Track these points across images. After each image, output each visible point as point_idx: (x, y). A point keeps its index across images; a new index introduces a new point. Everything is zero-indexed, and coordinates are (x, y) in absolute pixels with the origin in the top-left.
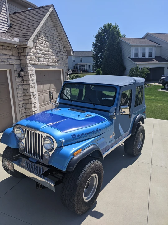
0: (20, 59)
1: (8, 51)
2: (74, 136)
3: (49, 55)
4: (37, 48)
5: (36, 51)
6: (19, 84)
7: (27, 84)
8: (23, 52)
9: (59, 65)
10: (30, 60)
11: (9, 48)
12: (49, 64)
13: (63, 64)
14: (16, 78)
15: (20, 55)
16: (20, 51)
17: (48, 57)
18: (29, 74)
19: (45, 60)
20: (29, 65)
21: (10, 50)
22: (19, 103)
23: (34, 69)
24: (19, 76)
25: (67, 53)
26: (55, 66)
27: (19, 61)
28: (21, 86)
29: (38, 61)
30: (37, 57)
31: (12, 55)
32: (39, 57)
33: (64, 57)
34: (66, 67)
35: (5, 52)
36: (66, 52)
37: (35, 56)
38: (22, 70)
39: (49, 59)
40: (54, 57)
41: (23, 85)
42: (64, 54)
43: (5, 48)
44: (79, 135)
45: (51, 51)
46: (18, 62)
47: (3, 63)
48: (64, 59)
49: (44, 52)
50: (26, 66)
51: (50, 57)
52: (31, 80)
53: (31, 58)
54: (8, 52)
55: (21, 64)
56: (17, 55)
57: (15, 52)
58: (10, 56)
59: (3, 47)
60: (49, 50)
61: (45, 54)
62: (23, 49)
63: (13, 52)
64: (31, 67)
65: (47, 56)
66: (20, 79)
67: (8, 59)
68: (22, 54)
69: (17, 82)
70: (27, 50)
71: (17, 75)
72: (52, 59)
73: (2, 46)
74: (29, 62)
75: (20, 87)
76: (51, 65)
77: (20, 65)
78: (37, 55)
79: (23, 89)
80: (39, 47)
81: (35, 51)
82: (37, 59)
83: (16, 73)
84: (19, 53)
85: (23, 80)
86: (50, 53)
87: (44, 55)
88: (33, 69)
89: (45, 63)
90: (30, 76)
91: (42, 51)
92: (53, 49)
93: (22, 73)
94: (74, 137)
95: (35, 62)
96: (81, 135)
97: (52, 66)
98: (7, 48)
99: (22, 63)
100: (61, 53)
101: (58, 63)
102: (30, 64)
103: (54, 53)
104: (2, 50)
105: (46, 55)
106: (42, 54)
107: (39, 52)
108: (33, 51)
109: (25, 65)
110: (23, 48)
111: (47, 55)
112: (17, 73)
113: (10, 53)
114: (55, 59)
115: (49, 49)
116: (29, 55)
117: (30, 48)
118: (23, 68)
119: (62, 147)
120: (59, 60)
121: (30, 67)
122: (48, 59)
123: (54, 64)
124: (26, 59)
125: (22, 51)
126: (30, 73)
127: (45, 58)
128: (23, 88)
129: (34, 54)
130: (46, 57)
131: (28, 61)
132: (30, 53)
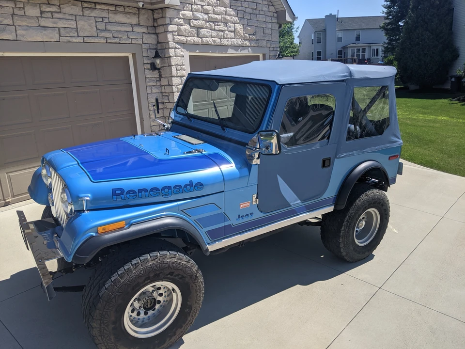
0: (157, 32)
1: (128, 16)
2: (118, 192)
3: (226, 23)
4: (194, 7)
5: (193, 14)
6: (154, 84)
7: (169, 85)
8: (162, 17)
9: (253, 44)
10: (176, 34)
11: (130, 11)
12: (225, 42)
13: (265, 42)
14: (147, 71)
15: (156, 25)
16: (156, 16)
17: (225, 28)
18: (173, 63)
19: (214, 33)
20: (172, 44)
21: (135, 14)
22: (153, 124)
23: (187, 54)
24: (153, 67)
25: (277, 18)
26: (243, 47)
27: (154, 36)
28: (157, 88)
29: (198, 37)
30: (194, 27)
31: (139, 25)
32: (198, 28)
33: (269, 26)
34: (271, 49)
35: (121, 18)
36: (275, 15)
37: (190, 25)
38: (157, 55)
39: (227, 32)
40: (239, 27)
41: (162, 86)
42: (268, 19)
43: (121, 9)
44: (134, 192)
45: (233, 13)
46: (151, 39)
47: (117, 40)
48: (268, 31)
49: (213, 16)
50: (167, 47)
51: (230, 27)
52: (177, 77)
53: (179, 30)
54: (128, 18)
55: (158, 42)
56: (151, 23)
57: (145, 18)
58: (132, 26)
59: (118, 9)
60: (226, 12)
61: (215, 22)
62: (161, 11)
63: (141, 17)
64: (179, 49)
65: (222, 24)
66: (156, 74)
67: (129, 34)
68: (160, 22)
69: (148, 80)
70: (169, 13)
71: (149, 66)
72: (234, 32)
73: (116, 6)
74: (174, 39)
75: (154, 91)
76: (230, 44)
77: (157, 45)
78: (194, 23)
79: (162, 96)
80: (200, 7)
81: (189, 14)
82: (194, 31)
83: (145, 62)
84: (155, 20)
85: (160, 76)
86: (229, 18)
87: (213, 22)
88: (182, 53)
89: (214, 41)
90: (174, 68)
91: (207, 14)
92: (240, 8)
93: (158, 61)
94: (119, 195)
95: (189, 39)
96: (140, 191)
97: (235, 47)
98: (127, 10)
99: (160, 41)
100: (261, 18)
101: (250, 40)
102: (177, 43)
103: (241, 19)
104: (115, 13)
105: (218, 22)
106: (206, 21)
107: (201, 17)
108: (183, 15)
109: (164, 44)
110: (162, 9)
111: (222, 22)
112: (149, 62)
113: (134, 20)
114: (242, 32)
115: (228, 9)
116: (173, 23)
117: (177, 8)
118: (160, 52)
119: (84, 211)
120: (254, 35)
121: (176, 48)
122: (223, 31)
123: (239, 42)
124: (167, 32)
125: (160, 16)
126: (174, 61)
127: (214, 30)
128: (162, 93)
129: (188, 21)
130: (217, 28)
131: (170, 36)
132: (177, 19)
